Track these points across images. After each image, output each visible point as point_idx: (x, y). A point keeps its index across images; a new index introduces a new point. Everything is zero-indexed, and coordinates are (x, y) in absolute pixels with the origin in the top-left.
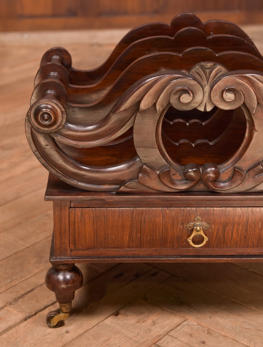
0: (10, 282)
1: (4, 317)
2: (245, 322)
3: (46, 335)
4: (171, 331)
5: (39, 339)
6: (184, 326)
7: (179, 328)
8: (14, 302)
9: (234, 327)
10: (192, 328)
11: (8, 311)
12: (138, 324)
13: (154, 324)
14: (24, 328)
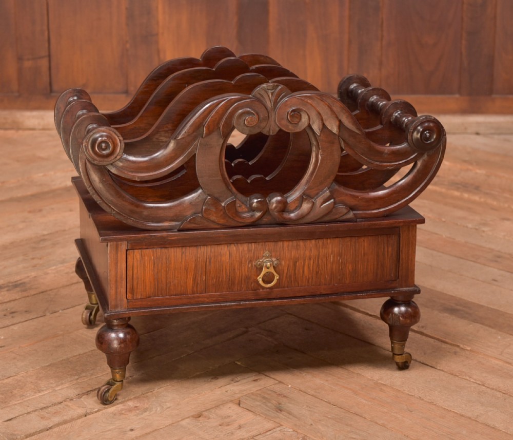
0: (78, 379)
1: (60, 412)
2: (352, 432)
3: (105, 432)
4: (258, 435)
5: (96, 434)
6: (276, 432)
7: (268, 433)
8: (76, 398)
9: (337, 435)
10: (284, 434)
11: (67, 406)
12: (220, 427)
13: (240, 428)
14: (81, 423)
